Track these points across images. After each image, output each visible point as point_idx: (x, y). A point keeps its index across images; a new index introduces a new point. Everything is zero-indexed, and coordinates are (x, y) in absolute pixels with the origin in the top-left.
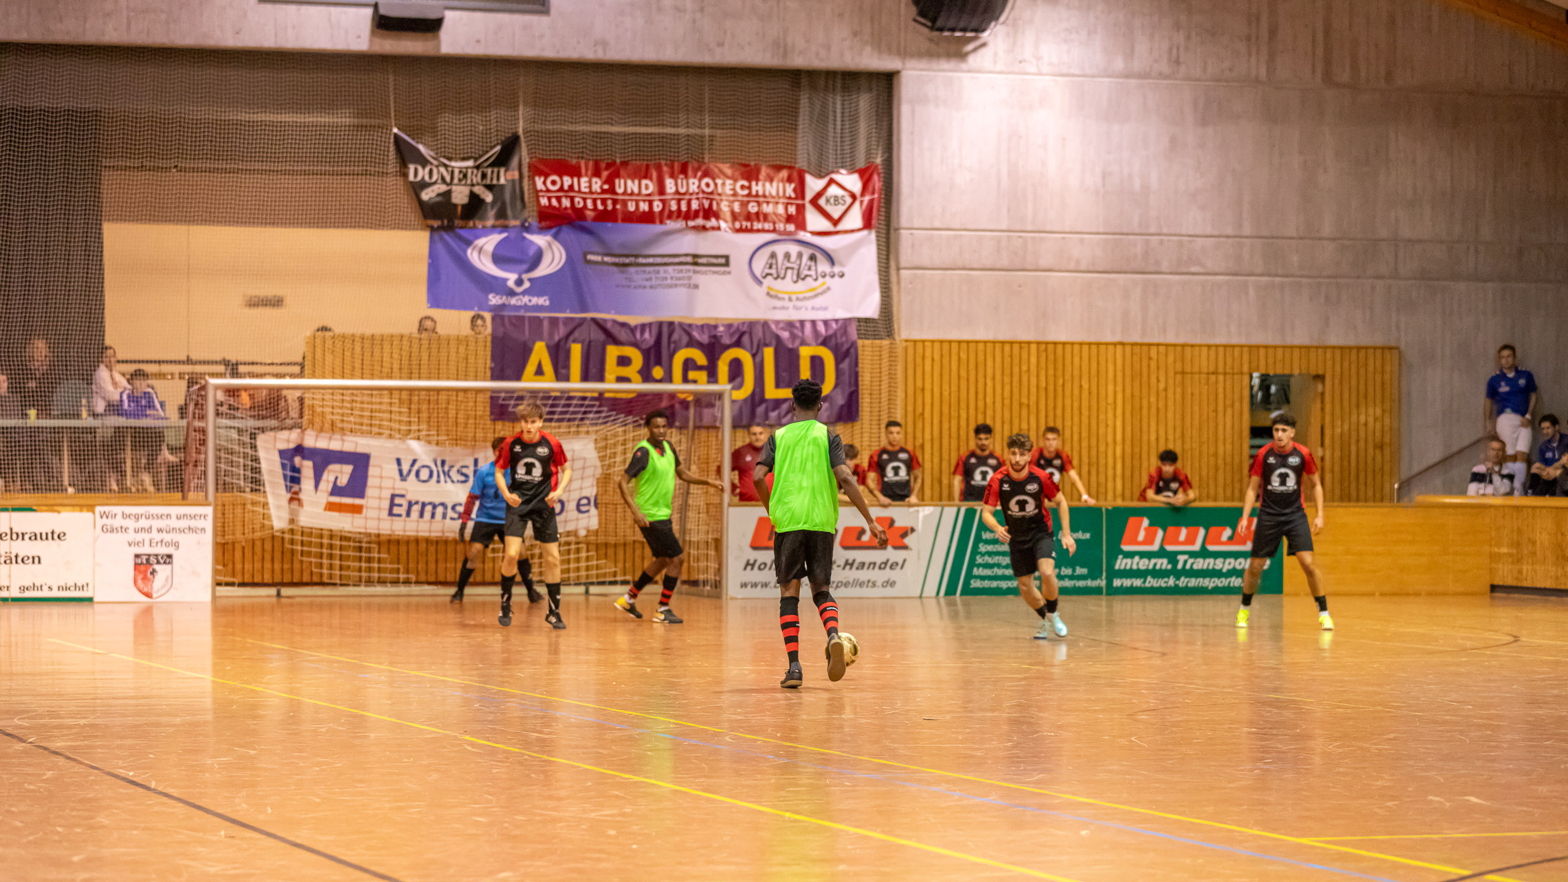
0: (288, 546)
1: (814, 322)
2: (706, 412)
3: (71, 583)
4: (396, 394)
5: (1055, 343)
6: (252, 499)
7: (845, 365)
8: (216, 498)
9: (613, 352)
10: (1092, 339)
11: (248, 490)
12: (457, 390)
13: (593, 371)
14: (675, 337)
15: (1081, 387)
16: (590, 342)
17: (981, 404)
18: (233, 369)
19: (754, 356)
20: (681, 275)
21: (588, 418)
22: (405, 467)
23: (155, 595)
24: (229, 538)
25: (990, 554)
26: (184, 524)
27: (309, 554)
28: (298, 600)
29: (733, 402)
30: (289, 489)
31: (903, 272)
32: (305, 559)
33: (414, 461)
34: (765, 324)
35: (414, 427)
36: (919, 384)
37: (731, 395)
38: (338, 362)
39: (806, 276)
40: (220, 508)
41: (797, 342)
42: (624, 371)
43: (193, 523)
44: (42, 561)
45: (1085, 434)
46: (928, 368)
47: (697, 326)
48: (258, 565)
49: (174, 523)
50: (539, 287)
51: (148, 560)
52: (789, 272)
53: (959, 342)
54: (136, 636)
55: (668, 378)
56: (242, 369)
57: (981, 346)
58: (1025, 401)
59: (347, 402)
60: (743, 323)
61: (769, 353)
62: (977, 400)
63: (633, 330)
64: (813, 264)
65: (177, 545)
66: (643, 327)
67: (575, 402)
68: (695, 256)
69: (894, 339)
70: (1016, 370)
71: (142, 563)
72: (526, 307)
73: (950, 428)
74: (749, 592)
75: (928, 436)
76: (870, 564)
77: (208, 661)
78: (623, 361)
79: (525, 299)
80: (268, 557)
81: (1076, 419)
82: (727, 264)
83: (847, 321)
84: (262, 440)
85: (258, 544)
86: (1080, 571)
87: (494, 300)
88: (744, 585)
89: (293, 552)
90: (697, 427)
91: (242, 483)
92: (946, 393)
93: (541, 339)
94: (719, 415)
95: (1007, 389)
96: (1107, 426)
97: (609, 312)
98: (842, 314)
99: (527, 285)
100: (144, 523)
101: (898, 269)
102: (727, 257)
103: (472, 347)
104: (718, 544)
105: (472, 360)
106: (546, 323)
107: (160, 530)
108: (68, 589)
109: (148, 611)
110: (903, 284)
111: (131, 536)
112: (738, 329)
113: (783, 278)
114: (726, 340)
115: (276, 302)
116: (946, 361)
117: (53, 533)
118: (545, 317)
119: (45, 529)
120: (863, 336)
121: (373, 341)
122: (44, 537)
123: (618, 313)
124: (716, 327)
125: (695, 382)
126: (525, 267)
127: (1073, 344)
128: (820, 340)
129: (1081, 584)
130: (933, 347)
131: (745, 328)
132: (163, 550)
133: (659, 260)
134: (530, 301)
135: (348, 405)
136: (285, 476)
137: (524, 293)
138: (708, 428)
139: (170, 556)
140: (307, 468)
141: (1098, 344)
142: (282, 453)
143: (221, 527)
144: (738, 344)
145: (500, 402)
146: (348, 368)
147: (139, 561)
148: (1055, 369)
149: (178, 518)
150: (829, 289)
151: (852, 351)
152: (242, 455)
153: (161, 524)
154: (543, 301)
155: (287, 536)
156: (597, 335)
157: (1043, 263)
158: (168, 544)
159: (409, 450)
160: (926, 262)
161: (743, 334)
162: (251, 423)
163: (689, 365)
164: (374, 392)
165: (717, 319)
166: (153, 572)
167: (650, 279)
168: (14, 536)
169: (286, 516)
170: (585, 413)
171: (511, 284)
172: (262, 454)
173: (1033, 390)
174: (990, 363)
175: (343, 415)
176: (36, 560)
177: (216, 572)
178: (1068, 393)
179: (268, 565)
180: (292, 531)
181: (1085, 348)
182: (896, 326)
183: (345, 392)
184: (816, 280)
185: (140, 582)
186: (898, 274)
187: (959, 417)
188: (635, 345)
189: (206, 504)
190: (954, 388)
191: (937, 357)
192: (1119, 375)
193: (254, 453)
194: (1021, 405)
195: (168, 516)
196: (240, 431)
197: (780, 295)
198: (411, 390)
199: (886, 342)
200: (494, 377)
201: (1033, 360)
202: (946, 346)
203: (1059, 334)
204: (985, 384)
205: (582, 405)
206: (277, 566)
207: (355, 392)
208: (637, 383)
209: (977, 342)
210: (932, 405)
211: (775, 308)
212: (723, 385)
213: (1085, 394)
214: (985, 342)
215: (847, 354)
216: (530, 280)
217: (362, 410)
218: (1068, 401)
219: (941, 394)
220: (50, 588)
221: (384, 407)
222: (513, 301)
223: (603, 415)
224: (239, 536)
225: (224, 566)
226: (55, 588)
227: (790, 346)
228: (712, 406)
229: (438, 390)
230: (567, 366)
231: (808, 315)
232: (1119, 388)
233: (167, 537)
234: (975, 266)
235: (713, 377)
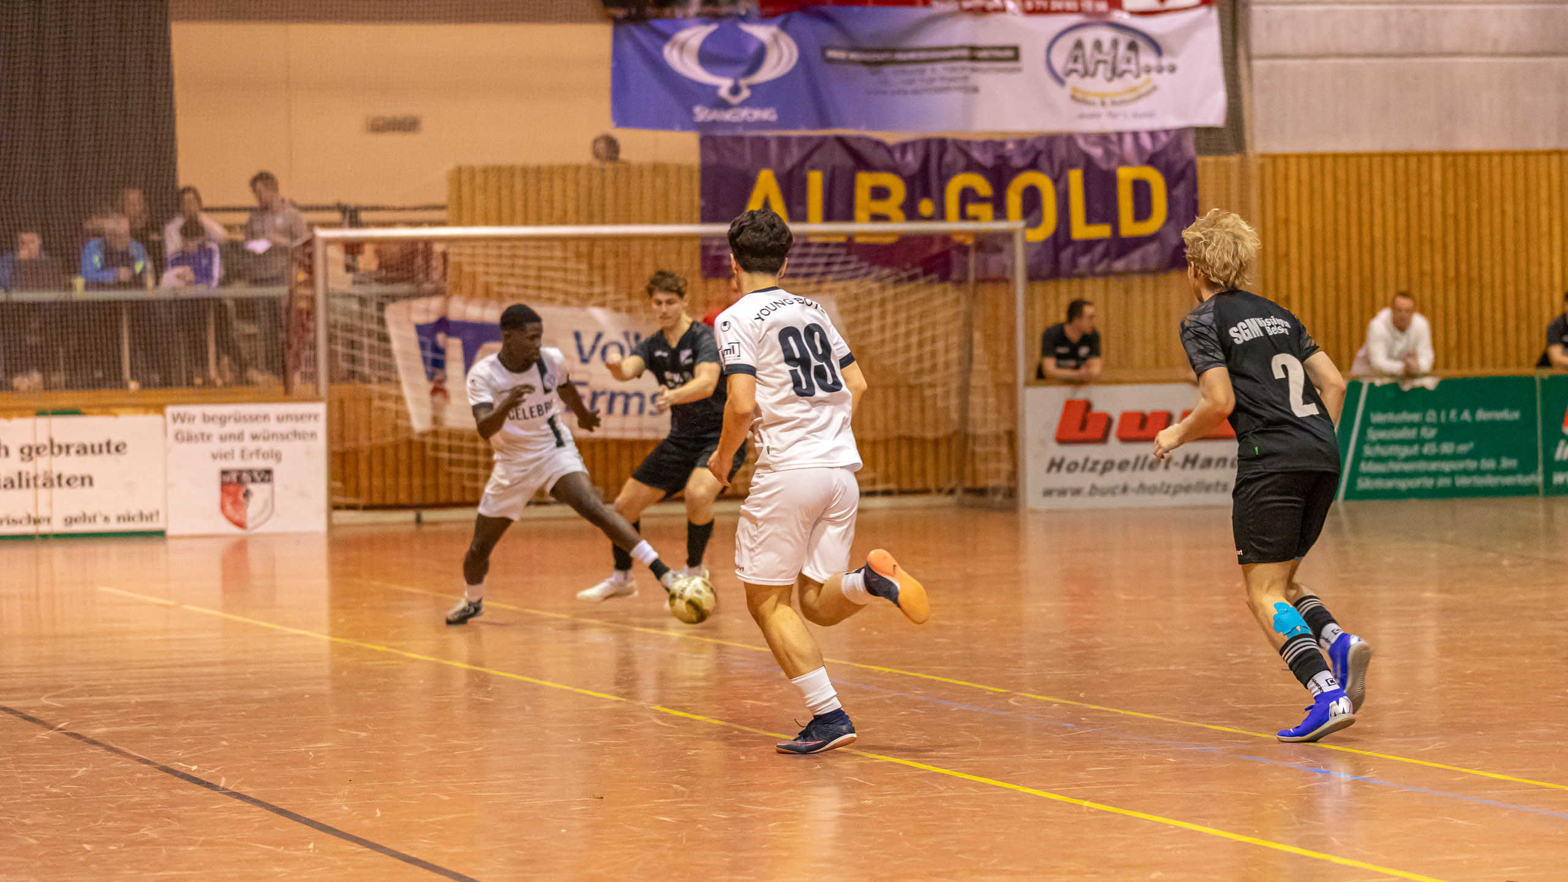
0: (430, 453)
1: (1136, 135)
2: (994, 260)
3: (134, 512)
4: (571, 245)
5: (1467, 155)
6: (380, 393)
7: (1180, 191)
8: (330, 392)
9: (865, 181)
10: (1518, 146)
11: (375, 379)
12: (655, 238)
13: (839, 207)
14: (948, 158)
15: (1503, 212)
16: (833, 169)
17: (1366, 240)
18: (352, 216)
19: (1055, 181)
20: (954, 75)
21: (830, 272)
22: (587, 342)
23: (249, 524)
24: (350, 444)
25: (1383, 443)
26: (286, 427)
27: (460, 463)
28: (443, 527)
29: (1028, 245)
30: (431, 377)
31: (1257, 64)
32: (454, 469)
33: (599, 336)
34: (1070, 139)
35: (597, 290)
36: (1282, 213)
37: (1024, 236)
38: (493, 203)
39: (1125, 72)
40: (336, 404)
41: (1114, 163)
42: (879, 207)
43: (300, 426)
44: (95, 482)
45: (1510, 276)
46: (1293, 193)
47: (978, 144)
48: (390, 481)
49: (273, 426)
50: (763, 95)
51: (239, 478)
52: (1101, 67)
53: (1335, 156)
54: (225, 579)
55: (940, 215)
56: (364, 216)
57: (1365, 161)
58: (1426, 232)
59: (507, 257)
60: (1040, 137)
61: (1075, 178)
62: (1360, 233)
63: (889, 150)
64: (1132, 55)
65: (278, 457)
66: (904, 147)
67: (813, 250)
68: (973, 49)
69: (1245, 154)
70: (1414, 191)
71: (230, 483)
72: (746, 124)
73: (1325, 274)
74: (1055, 502)
75: (1295, 284)
76: (1219, 461)
77: (323, 613)
78: (880, 193)
79: (744, 114)
80: (403, 469)
81: (1498, 257)
82: (1016, 58)
83: (1181, 133)
84: (392, 313)
85: (390, 453)
86: (1507, 463)
87: (702, 113)
88: (1048, 493)
89: (437, 461)
90: (981, 281)
91: (366, 370)
92: (1318, 226)
93: (767, 164)
94: (1009, 262)
95: (1402, 217)
96: (1540, 264)
97: (856, 126)
98: (1174, 122)
99: (745, 94)
100: (232, 428)
101: (1249, 58)
102: (1016, 49)
103: (673, 180)
104: (1012, 438)
105: (673, 196)
106: (773, 146)
107: (255, 437)
108: (130, 519)
109: (240, 547)
110: (1256, 79)
111: (216, 446)
112: (1033, 146)
113: (1094, 75)
114: (1018, 161)
115: (409, 125)
116: (1317, 183)
117: (108, 444)
118: (772, 137)
119: (98, 438)
120: (1202, 150)
121: (539, 174)
122: (97, 449)
123: (872, 126)
124: (1002, 144)
125: (976, 218)
126: (742, 69)
127: (1490, 154)
128: (1146, 158)
129: (1508, 481)
130: (1298, 164)
131: (1041, 146)
132: (258, 464)
133: (923, 55)
134: (751, 115)
135: (508, 262)
136: (425, 359)
137: (744, 104)
138: (995, 281)
139: (268, 472)
140: (454, 348)
141: (1526, 154)
142: (420, 329)
143: (338, 432)
144: (1033, 166)
145: (713, 252)
146: (506, 211)
147: (227, 479)
148: (1468, 188)
149: (280, 419)
150: (1154, 88)
151: (1189, 172)
152: (365, 333)
153: (257, 428)
154: (768, 114)
155: (429, 440)
156: (842, 159)
157: (1448, 45)
158: (266, 456)
159: (591, 319)
160: (1286, 47)
161: (1038, 154)
162: (376, 289)
163: (968, 196)
164: (544, 244)
165: (1003, 133)
166: (247, 494)
167: (912, 82)
168: (56, 450)
169: (428, 412)
170: (828, 264)
171: (724, 92)
172: (392, 330)
173: (1438, 218)
174: (1377, 184)
175: (501, 275)
176: (87, 481)
177: (332, 491)
178: (1486, 219)
179: (403, 482)
180: (435, 433)
181: (1508, 160)
182: (1247, 137)
183: (504, 244)
184: (1138, 76)
185: (229, 508)
186: (1249, 66)
187: (1337, 258)
188: (894, 170)
189: (315, 399)
190: (1330, 219)
191: (1305, 176)
192: (1556, 195)
193: (381, 329)
194: (1421, 238)
195: (266, 417)
196: (362, 301)
197: (1090, 98)
198: (592, 240)
199: (1234, 159)
200: (705, 219)
201: (1437, 177)
202: (1317, 161)
203: (1470, 141)
204: (1372, 213)
205: (822, 255)
206: (416, 482)
207: (517, 243)
208: (898, 221)
209: (1359, 156)
210: (1300, 242)
211: (1082, 116)
212: (1014, 222)
213: (1509, 223)
214: (1370, 156)
215: (1182, 175)
216: (751, 87)
217: (527, 267)
218: (1486, 232)
219: (1312, 227)
220: (106, 519)
221: (555, 263)
222: (727, 116)
223: (852, 266)
224: (364, 442)
225: (344, 481)
226: (113, 519)
227: (1104, 166)
228: (999, 250)
229: (628, 238)
230: (803, 201)
231: (1127, 124)
232: (1556, 213)
233: (265, 446)
234: (1355, 50)
235: (1000, 211)
